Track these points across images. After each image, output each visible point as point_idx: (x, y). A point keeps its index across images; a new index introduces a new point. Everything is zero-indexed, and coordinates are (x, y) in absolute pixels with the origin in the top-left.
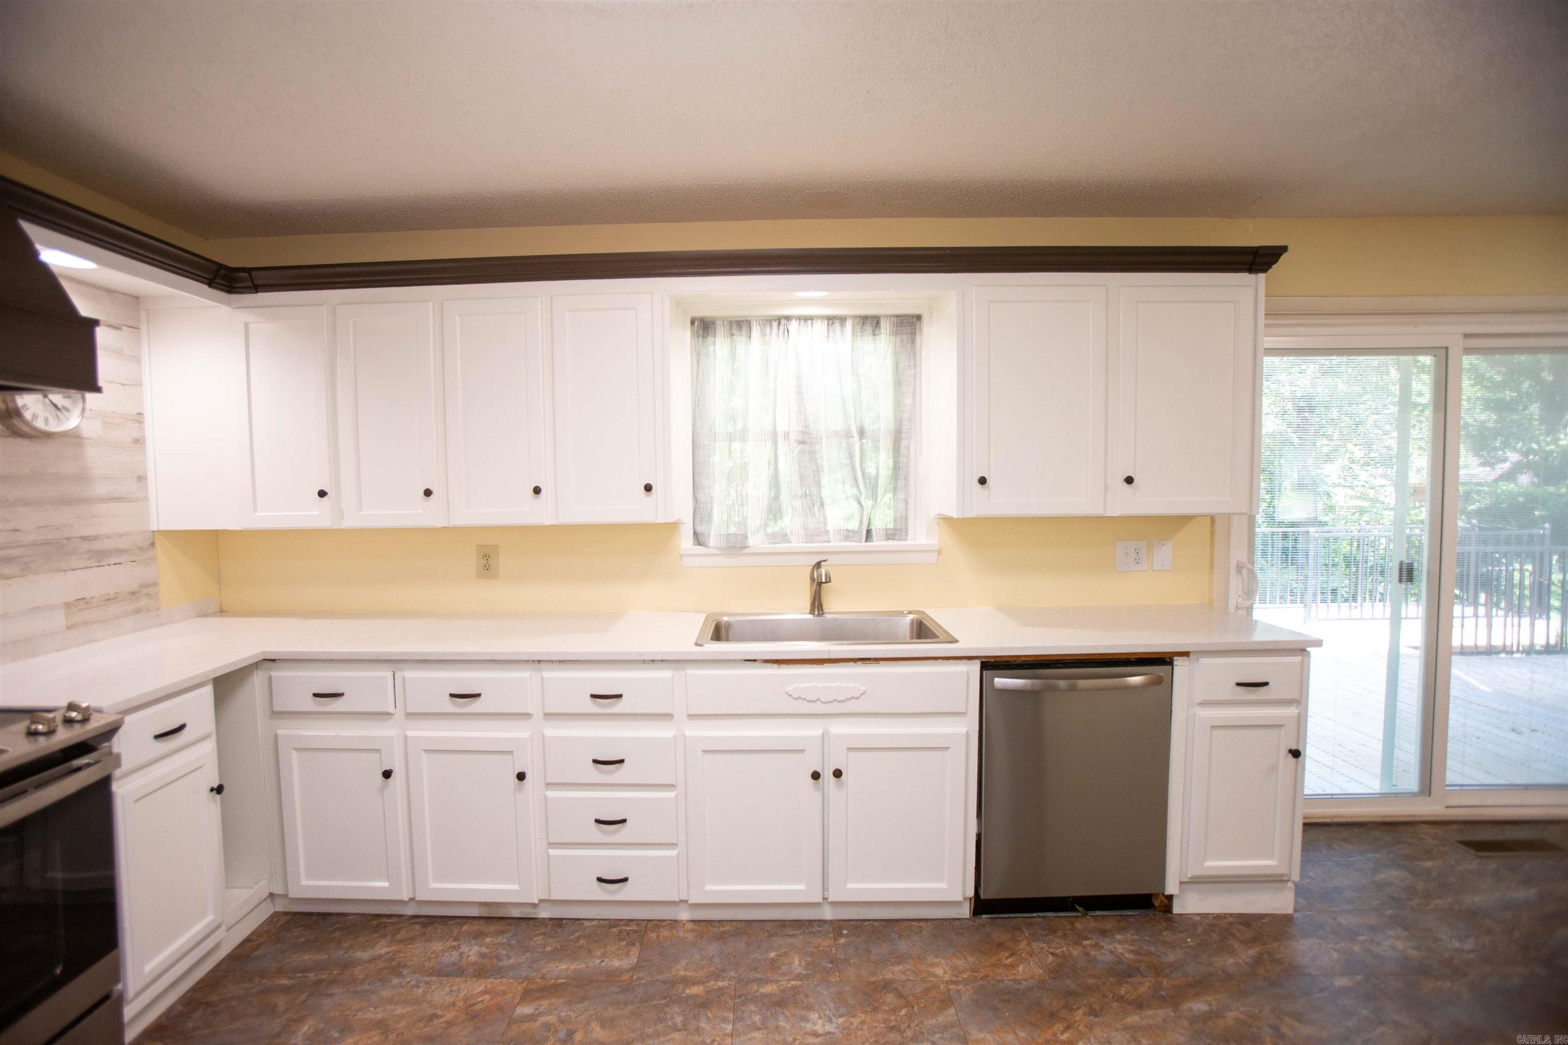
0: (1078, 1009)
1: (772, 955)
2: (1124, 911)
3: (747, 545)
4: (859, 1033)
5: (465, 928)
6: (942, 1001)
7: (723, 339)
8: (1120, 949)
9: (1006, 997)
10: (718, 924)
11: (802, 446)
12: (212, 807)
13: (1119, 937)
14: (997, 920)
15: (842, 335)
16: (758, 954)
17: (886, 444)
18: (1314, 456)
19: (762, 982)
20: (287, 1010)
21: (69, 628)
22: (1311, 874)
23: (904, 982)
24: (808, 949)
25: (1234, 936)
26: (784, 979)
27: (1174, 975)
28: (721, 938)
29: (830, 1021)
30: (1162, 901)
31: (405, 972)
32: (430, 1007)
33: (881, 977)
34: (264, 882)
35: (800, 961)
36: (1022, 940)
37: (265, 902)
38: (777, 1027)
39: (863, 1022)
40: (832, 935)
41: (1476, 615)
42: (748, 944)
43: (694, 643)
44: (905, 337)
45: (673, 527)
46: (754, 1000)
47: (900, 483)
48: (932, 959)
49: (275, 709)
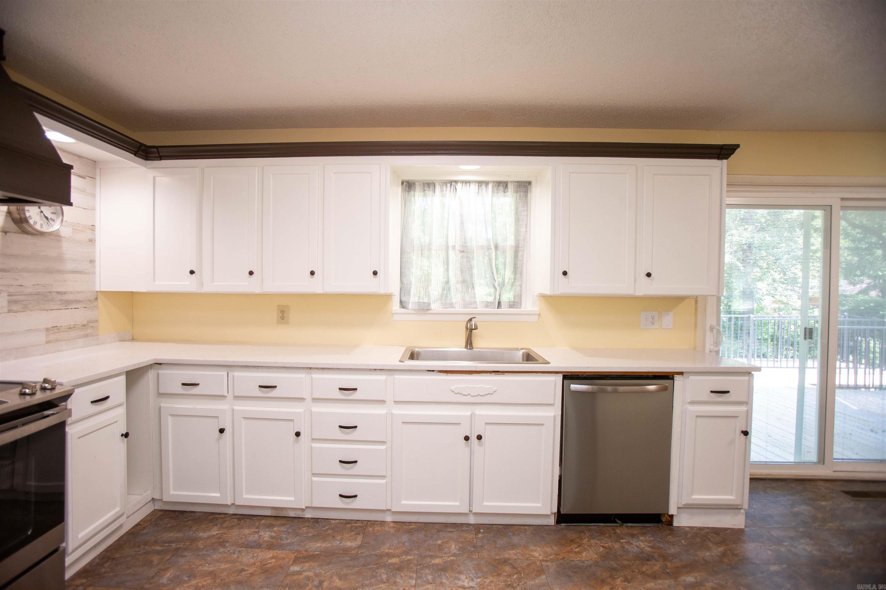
0: (618, 578)
1: (439, 542)
2: (644, 524)
3: (430, 309)
4: (489, 587)
5: (263, 521)
6: (538, 571)
7: (419, 193)
8: (642, 545)
9: (575, 570)
10: (408, 524)
11: (463, 254)
12: (122, 445)
13: (641, 538)
14: (570, 527)
15: (487, 192)
16: (431, 542)
17: (510, 255)
18: (752, 277)
19: (432, 557)
20: (158, 564)
21: (47, 342)
22: (755, 507)
23: (516, 559)
24: (460, 540)
25: (709, 540)
26: (446, 556)
27: (674, 561)
28: (410, 532)
29: (473, 580)
30: (667, 518)
31: (227, 545)
32: (241, 565)
33: (502, 556)
34: (149, 492)
35: (455, 546)
36: (585, 538)
37: (149, 503)
38: (441, 583)
39: (492, 582)
40: (474, 532)
41: (848, 367)
42: (425, 536)
43: (399, 360)
44: (522, 194)
45: (388, 297)
46: (428, 567)
47: (518, 276)
48: (532, 547)
49: (160, 392)
